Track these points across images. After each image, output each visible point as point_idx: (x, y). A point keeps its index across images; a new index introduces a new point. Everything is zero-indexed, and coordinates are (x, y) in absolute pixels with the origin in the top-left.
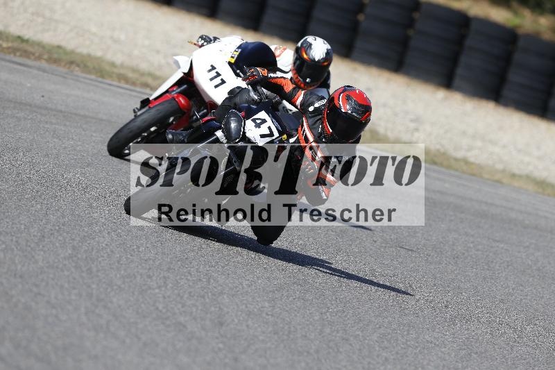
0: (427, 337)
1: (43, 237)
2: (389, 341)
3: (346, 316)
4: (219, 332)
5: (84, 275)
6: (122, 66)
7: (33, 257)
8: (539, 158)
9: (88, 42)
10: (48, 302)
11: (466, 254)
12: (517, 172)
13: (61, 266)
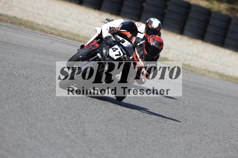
0: (172, 141)
1: (8, 98)
2: (156, 142)
3: (138, 132)
4: (84, 139)
5: (26, 114)
6: (42, 25)
7: (4, 107)
8: (221, 64)
9: (27, 15)
10: (10, 126)
11: (189, 105)
12: (211, 70)
13: (15, 110)
